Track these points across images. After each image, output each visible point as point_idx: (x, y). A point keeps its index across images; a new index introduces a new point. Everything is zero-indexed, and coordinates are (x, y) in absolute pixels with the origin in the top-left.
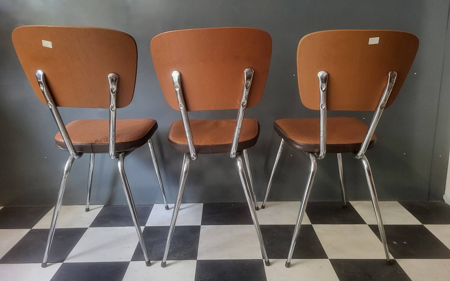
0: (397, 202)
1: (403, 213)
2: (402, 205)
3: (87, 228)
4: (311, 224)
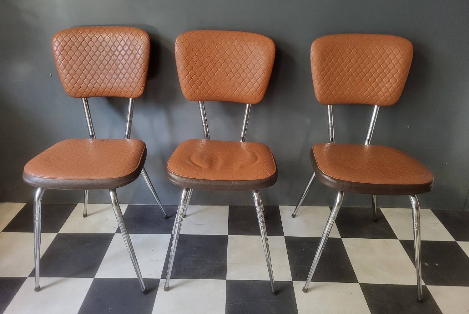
0: (430, 210)
1: (436, 226)
2: (435, 215)
3: (114, 234)
4: (341, 237)
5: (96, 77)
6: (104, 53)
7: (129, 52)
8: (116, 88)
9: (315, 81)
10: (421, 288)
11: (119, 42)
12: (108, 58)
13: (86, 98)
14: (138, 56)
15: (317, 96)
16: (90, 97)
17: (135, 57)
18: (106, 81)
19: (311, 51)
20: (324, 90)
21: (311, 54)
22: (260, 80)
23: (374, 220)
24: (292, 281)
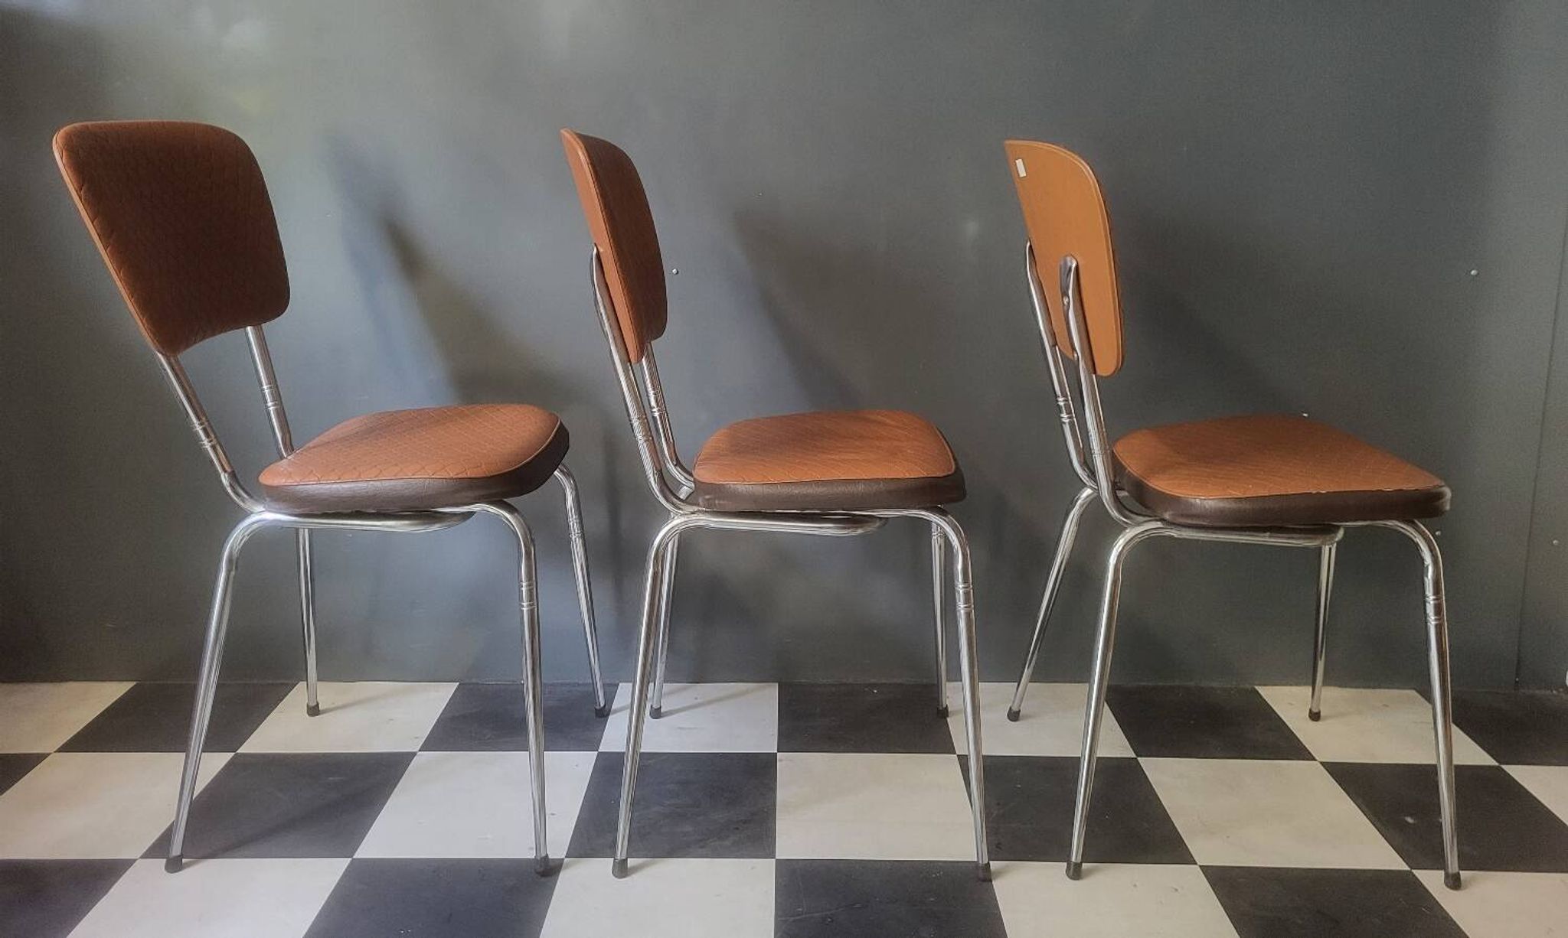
4: (1134, 756)
24: (987, 861)
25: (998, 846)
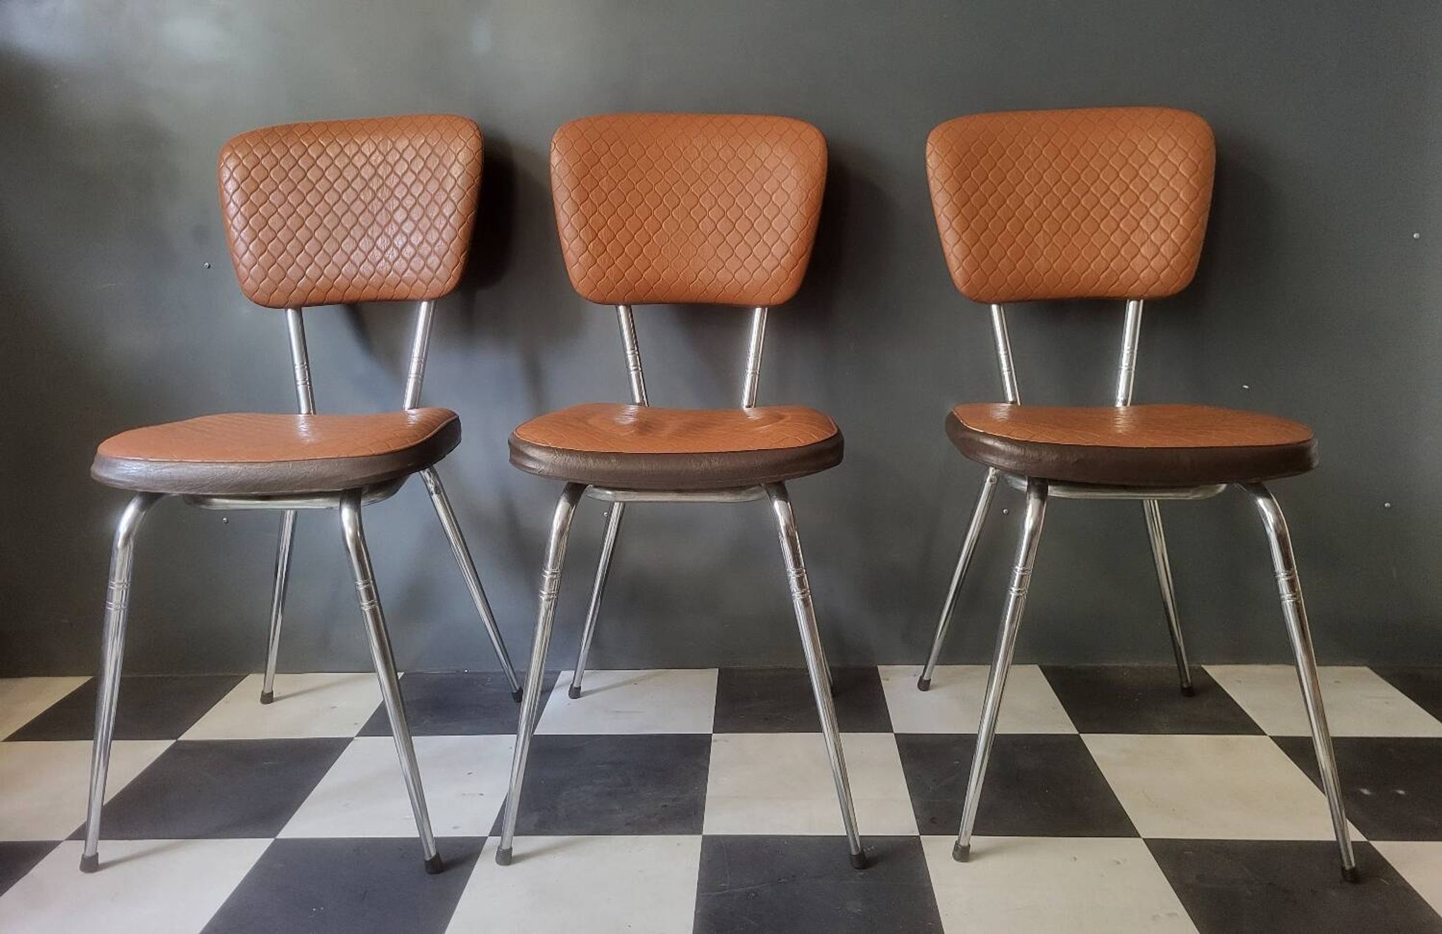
0: (1366, 669)
1: (1387, 703)
2: (1382, 676)
3: (352, 739)
4: (1077, 733)
5: (329, 247)
6: (357, 185)
7: (425, 176)
8: (384, 273)
9: (947, 233)
10: (1350, 847)
11: (401, 151)
12: (366, 196)
13: (298, 309)
14: (449, 183)
15: (957, 275)
16: (309, 305)
17: (441, 186)
18: (357, 257)
19: (928, 153)
20: (973, 256)
21: (929, 160)
22: (788, 236)
23: (1183, 689)
24: (918, 834)
25: (933, 820)
